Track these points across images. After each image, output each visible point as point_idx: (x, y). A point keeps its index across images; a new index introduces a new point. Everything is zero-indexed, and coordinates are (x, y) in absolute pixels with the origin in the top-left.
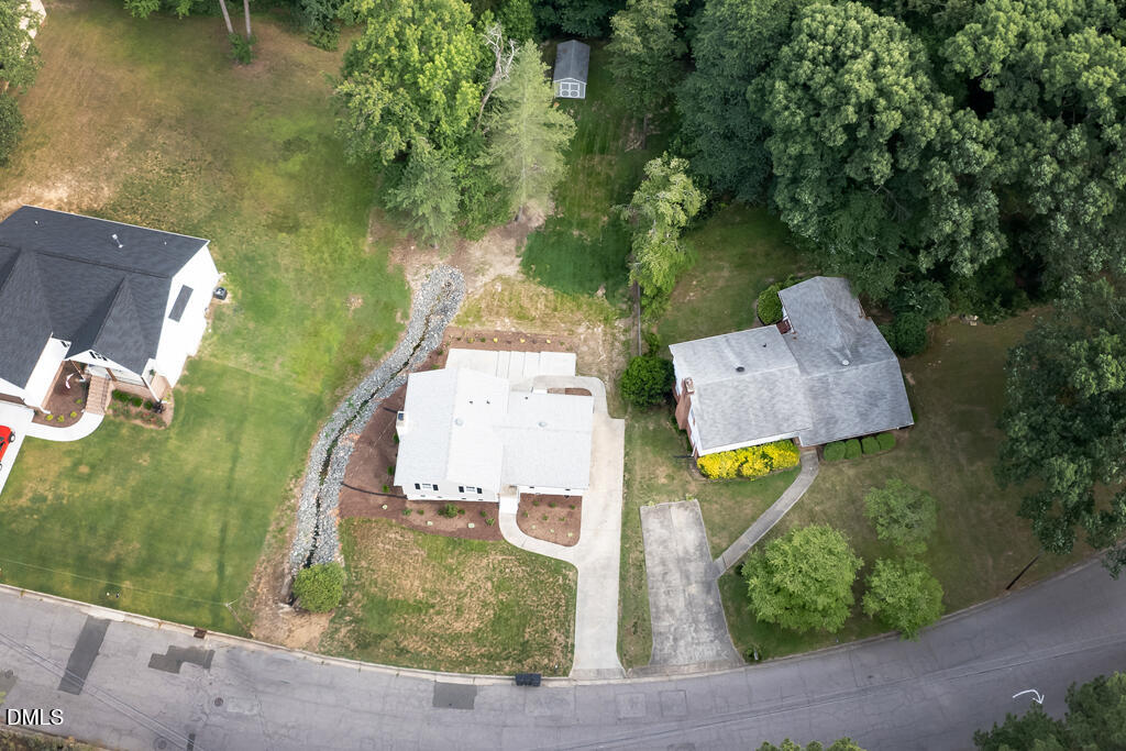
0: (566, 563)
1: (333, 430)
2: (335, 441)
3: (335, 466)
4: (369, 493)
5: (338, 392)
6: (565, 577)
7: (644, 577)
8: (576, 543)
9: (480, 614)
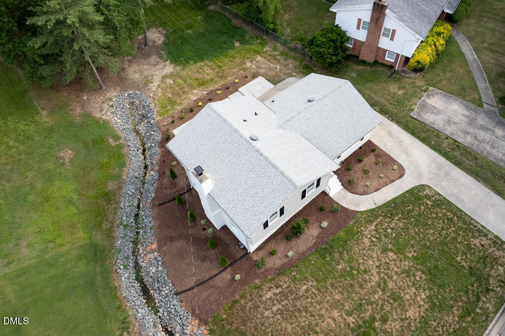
0: (416, 187)
1: (127, 258)
2: (137, 265)
3: (157, 285)
4: (211, 278)
5: (105, 226)
6: (428, 197)
7: (469, 150)
8: (404, 170)
9: (414, 284)
